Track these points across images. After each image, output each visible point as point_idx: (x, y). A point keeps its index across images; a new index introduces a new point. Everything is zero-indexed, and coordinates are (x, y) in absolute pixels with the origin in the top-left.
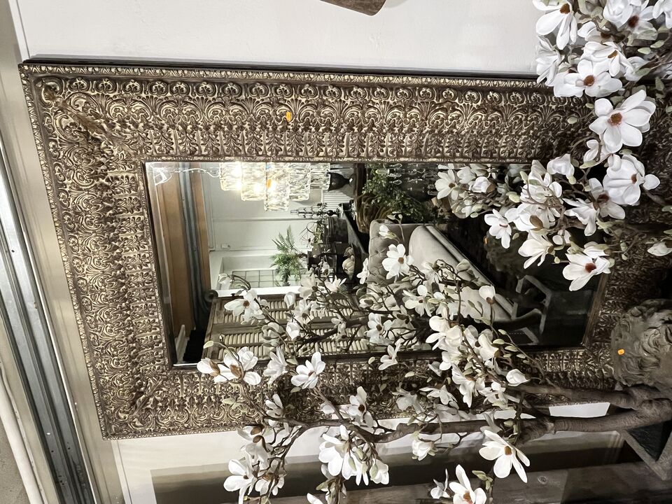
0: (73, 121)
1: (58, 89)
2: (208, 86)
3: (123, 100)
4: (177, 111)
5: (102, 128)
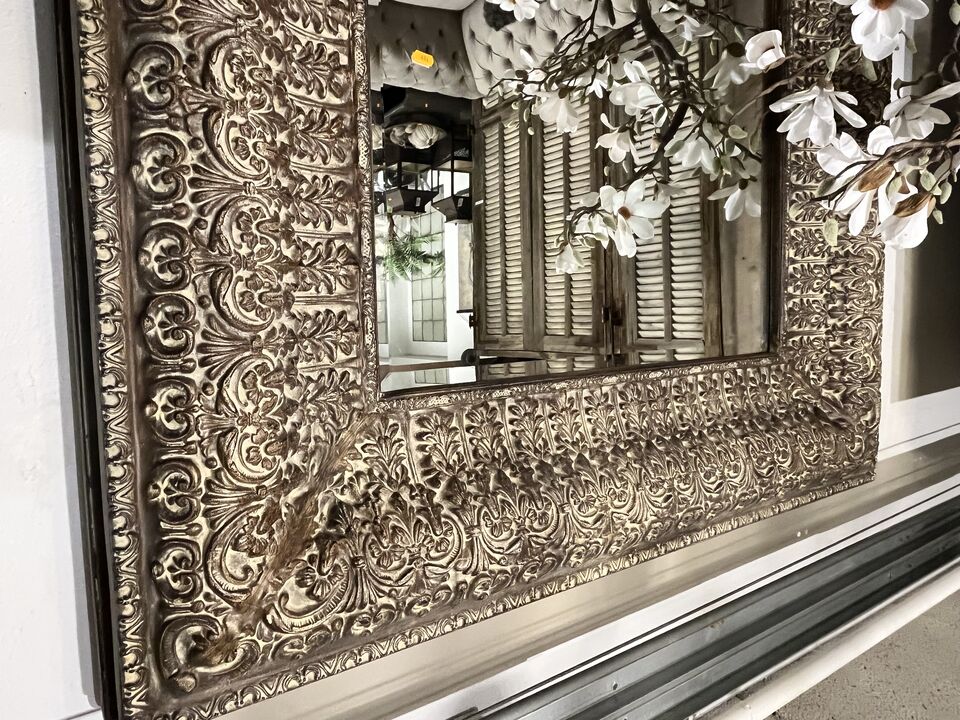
0: (293, 580)
1: (197, 629)
2: (148, 161)
3: (221, 437)
4: (245, 274)
5: (301, 500)
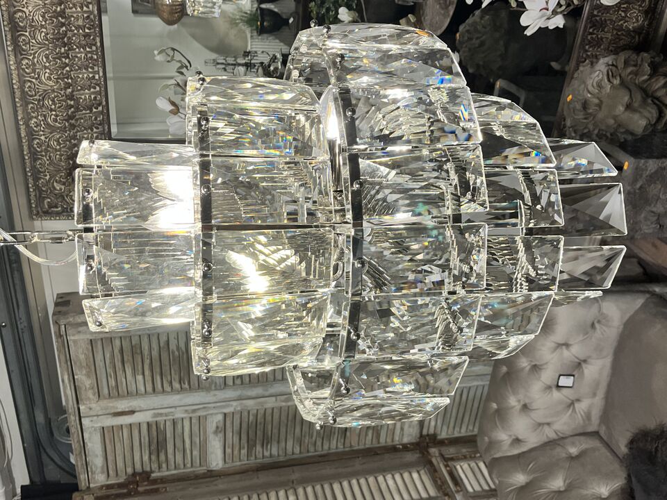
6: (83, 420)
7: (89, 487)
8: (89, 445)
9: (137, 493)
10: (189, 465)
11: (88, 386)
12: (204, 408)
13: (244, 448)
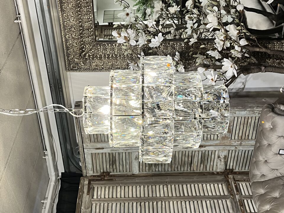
6: (84, 149)
7: (86, 176)
8: (87, 160)
9: (104, 180)
10: (125, 171)
11: (86, 137)
12: (131, 149)
13: (147, 167)
